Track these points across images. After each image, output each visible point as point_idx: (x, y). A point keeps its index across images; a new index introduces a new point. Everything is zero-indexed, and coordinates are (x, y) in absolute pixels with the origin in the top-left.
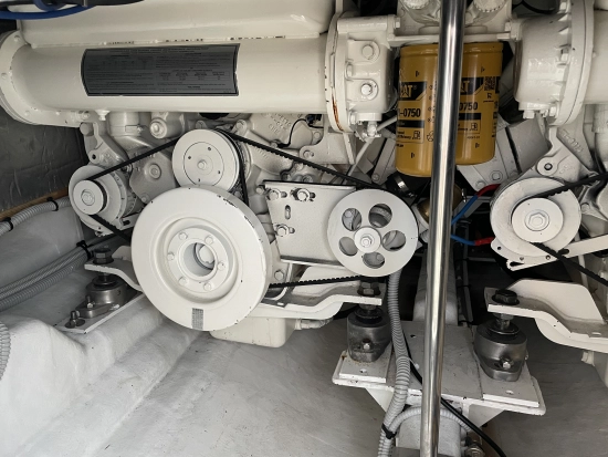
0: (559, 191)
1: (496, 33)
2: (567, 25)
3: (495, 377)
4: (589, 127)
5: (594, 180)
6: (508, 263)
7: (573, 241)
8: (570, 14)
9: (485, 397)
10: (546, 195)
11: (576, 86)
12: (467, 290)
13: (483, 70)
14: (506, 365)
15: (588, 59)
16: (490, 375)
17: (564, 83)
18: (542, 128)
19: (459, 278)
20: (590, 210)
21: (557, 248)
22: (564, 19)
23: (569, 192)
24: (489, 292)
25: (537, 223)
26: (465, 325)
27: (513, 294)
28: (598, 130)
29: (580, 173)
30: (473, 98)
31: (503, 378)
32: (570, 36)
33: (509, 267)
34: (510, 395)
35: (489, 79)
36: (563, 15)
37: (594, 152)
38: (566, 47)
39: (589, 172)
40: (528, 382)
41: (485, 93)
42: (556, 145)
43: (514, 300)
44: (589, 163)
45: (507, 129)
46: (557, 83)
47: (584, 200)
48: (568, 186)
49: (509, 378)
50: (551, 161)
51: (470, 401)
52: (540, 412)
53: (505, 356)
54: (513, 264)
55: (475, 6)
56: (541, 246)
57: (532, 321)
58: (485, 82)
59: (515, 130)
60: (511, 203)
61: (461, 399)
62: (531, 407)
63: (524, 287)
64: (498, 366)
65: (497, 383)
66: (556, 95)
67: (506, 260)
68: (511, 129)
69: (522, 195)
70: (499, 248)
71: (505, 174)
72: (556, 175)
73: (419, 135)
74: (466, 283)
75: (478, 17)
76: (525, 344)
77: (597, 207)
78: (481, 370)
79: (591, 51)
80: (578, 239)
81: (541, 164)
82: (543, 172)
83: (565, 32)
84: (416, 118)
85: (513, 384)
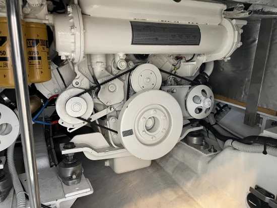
0: (83, 93)
1: (42, 20)
2: (72, 18)
3: (70, 184)
4: (90, 67)
5: (95, 87)
6: (68, 129)
7: (92, 114)
8: (72, 13)
9: (66, 196)
10: (78, 95)
11: (80, 43)
12: (53, 150)
13: (38, 36)
14: (74, 177)
15: (82, 32)
16: (68, 185)
17: (75, 42)
18: (72, 67)
19: (49, 146)
20: (97, 101)
21: (87, 118)
22: (70, 15)
23: (87, 93)
24: (62, 145)
25: (77, 108)
26: (54, 166)
27: (73, 143)
28: (93, 67)
29: (90, 85)
30: (35, 49)
31: (74, 183)
32: (73, 23)
33: (68, 131)
34: (78, 190)
35: (42, 40)
36: (69, 14)
37: (94, 77)
38: (73, 27)
39: (93, 85)
40: (85, 181)
41: (41, 47)
42: (79, 74)
43: (73, 146)
44: (93, 82)
45: (57, 69)
46: (72, 43)
47: (94, 96)
48: (86, 91)
49: (76, 183)
50: (78, 80)
51: (60, 201)
52: (91, 192)
53: (73, 173)
54: (70, 129)
55: (29, 4)
56: (79, 118)
57: (82, 153)
58: (40, 42)
59: (61, 69)
60: (64, 101)
61: (55, 202)
62: (87, 191)
63: (76, 139)
64: (71, 178)
65: (71, 187)
66: (73, 48)
67: (66, 128)
68: (59, 69)
69: (68, 97)
70: (63, 123)
71: (60, 90)
72: (81, 87)
73: (6, 65)
74: (53, 147)
75: (31, 10)
76: (81, 164)
77: (98, 99)
78: (63, 184)
79: (83, 29)
80: (94, 113)
81: (74, 82)
82: (75, 86)
83: (71, 21)
84: (3, 56)
85: (78, 184)
